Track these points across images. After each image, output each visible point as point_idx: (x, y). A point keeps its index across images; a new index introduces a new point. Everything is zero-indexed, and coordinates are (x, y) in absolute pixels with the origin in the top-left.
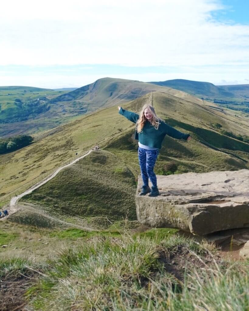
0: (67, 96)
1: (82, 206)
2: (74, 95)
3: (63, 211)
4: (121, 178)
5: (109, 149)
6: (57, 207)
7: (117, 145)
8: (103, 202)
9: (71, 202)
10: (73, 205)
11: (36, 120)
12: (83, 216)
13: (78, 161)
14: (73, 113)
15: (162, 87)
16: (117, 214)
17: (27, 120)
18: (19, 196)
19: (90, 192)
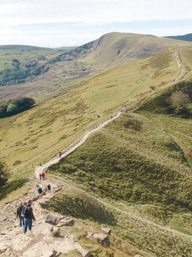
0: (67, 55)
1: (125, 187)
2: (75, 54)
3: (102, 193)
4: (166, 151)
5: (141, 112)
6: (94, 185)
7: (151, 107)
8: (151, 183)
9: (109, 179)
10: (113, 184)
11: (34, 83)
12: (129, 202)
13: (107, 125)
14: (74, 75)
15: (182, 42)
16: (173, 203)
17: (25, 82)
18: (43, 165)
19: (132, 167)
